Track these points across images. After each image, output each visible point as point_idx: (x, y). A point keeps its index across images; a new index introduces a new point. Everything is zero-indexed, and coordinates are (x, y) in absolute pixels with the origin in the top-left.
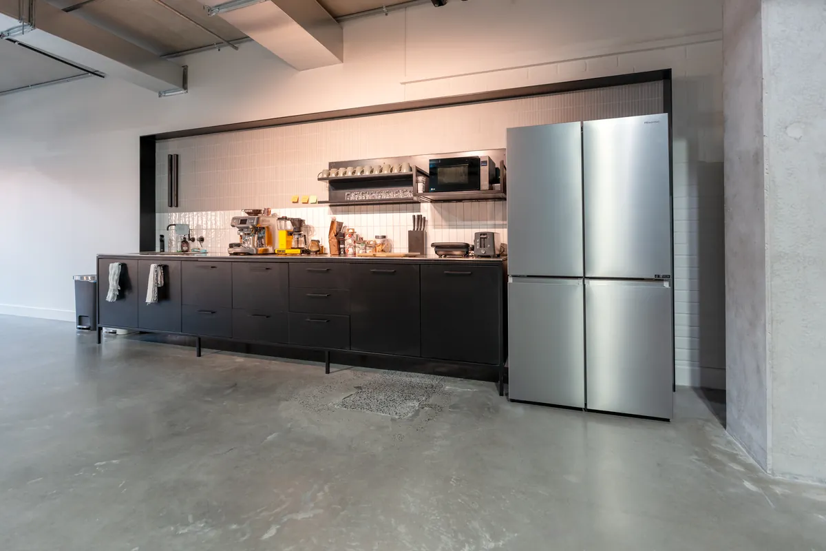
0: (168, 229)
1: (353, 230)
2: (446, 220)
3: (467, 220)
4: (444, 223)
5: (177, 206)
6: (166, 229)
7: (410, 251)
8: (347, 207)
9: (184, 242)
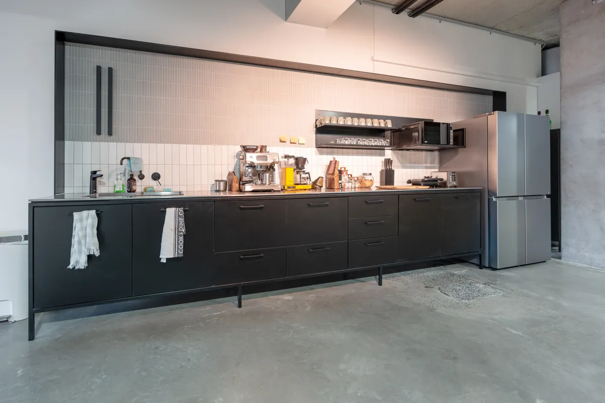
0: (121, 164)
1: (345, 168)
2: (400, 163)
3: (412, 163)
4: (399, 165)
5: (110, 133)
6: (119, 162)
7: (381, 185)
8: (332, 149)
9: (131, 180)
